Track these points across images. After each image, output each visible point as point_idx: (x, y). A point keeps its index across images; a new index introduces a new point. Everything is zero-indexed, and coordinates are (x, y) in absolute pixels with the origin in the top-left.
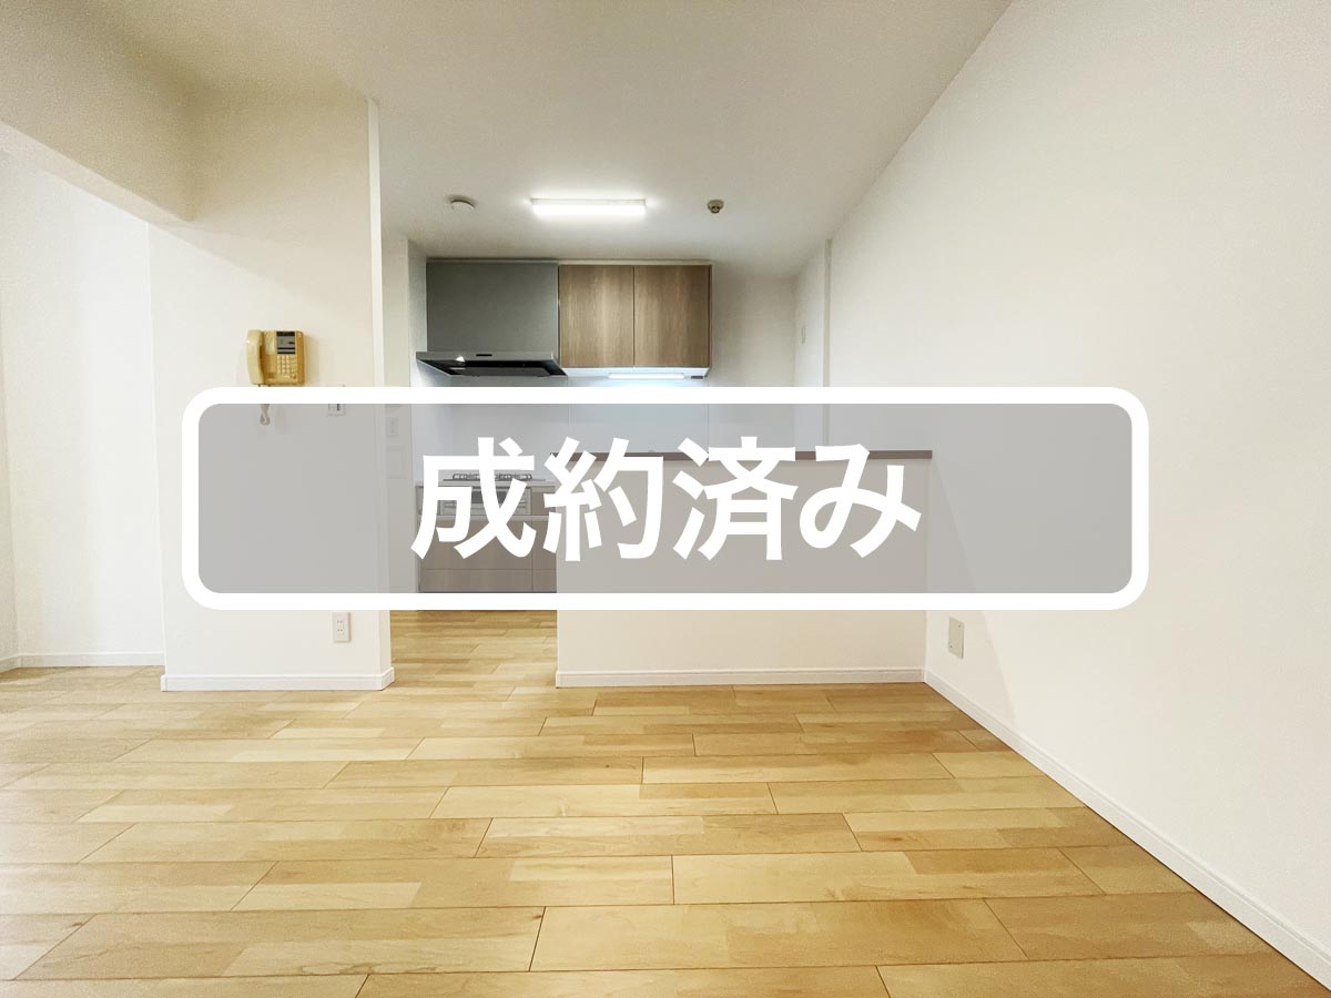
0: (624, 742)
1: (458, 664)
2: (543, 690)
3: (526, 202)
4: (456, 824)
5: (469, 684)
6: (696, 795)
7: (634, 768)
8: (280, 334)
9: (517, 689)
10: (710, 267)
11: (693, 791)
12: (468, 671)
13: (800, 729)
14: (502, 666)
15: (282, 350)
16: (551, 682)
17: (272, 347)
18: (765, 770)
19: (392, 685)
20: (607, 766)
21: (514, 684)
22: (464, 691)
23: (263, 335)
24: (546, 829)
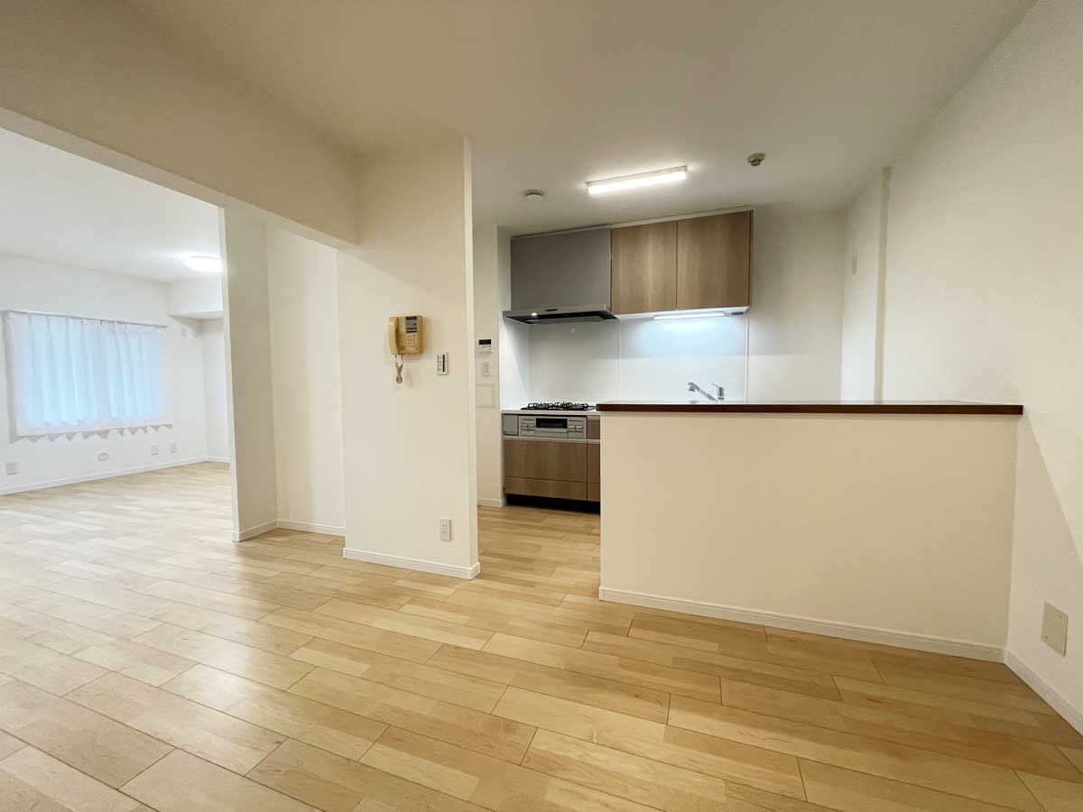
0: (654, 673)
1: (525, 563)
2: (587, 600)
3: (583, 186)
4: (510, 726)
5: (531, 584)
6: (718, 753)
7: (661, 704)
8: (408, 318)
9: (568, 596)
10: (751, 213)
11: (716, 746)
12: (532, 571)
13: (837, 695)
14: (558, 569)
15: (410, 330)
16: (596, 594)
17: (403, 329)
18: (795, 741)
19: (478, 577)
20: (637, 696)
21: (567, 590)
22: (528, 590)
23: (398, 319)
24: (580, 753)
